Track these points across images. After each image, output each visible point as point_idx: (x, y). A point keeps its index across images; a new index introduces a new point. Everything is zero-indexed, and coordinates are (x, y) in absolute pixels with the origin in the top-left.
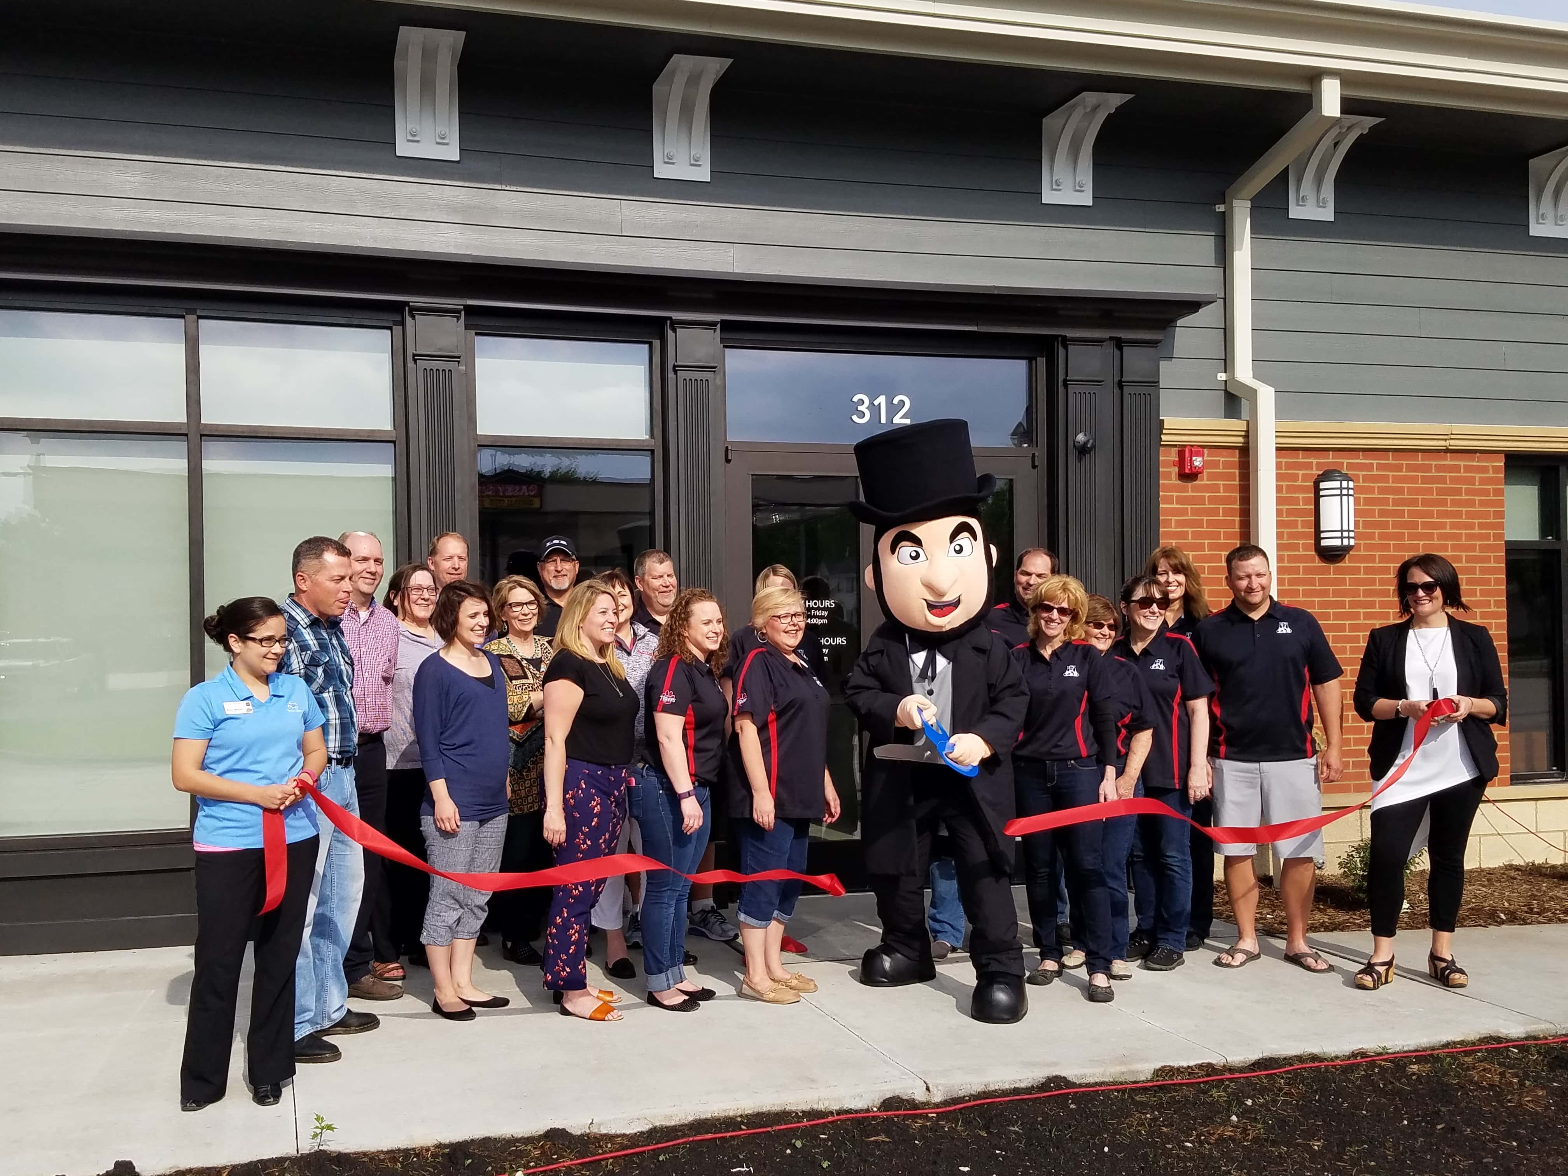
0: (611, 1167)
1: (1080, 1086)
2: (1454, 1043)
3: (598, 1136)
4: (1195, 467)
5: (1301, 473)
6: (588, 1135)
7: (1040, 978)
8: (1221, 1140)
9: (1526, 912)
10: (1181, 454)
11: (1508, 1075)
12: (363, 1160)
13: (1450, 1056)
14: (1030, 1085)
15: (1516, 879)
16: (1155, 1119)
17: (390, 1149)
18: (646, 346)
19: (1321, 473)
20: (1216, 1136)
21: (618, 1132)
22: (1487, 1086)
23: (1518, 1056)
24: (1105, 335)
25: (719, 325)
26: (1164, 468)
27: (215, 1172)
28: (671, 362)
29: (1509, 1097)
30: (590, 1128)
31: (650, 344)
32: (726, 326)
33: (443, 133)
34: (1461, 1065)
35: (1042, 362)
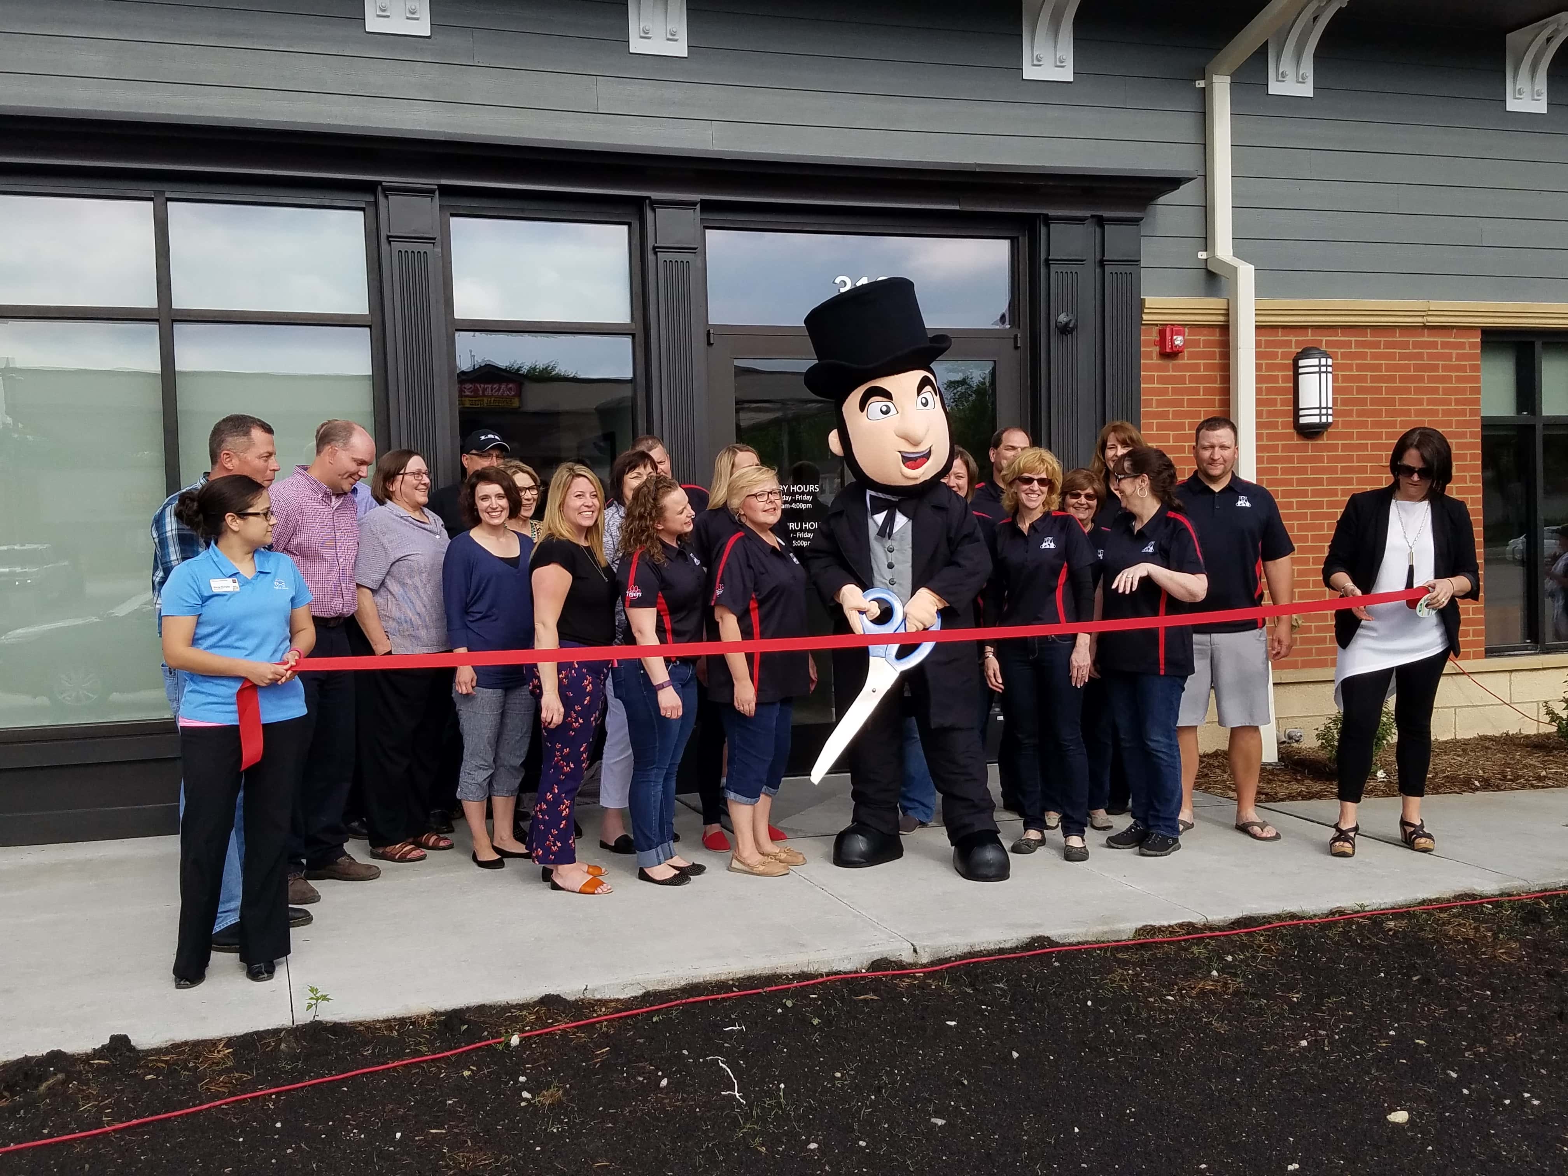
0: (606, 1029)
1: (1064, 945)
2: (1430, 900)
3: (592, 1002)
4: (1176, 346)
5: (1280, 350)
6: (582, 1000)
7: (1024, 847)
8: (1203, 993)
9: (1500, 780)
10: (1162, 333)
11: (1482, 929)
12: (359, 1029)
13: (1425, 913)
14: (1014, 945)
15: (1490, 748)
16: (1137, 975)
17: (386, 1018)
18: (625, 228)
19: (1300, 350)
20: (1197, 990)
21: (612, 997)
22: (1462, 940)
23: (1492, 912)
24: (1088, 214)
25: (699, 205)
26: (1145, 347)
27: (211, 1044)
28: (650, 243)
29: (1483, 950)
30: (584, 993)
31: (629, 224)
32: (707, 206)
33: (413, 8)
34: (1436, 921)
35: (1024, 241)
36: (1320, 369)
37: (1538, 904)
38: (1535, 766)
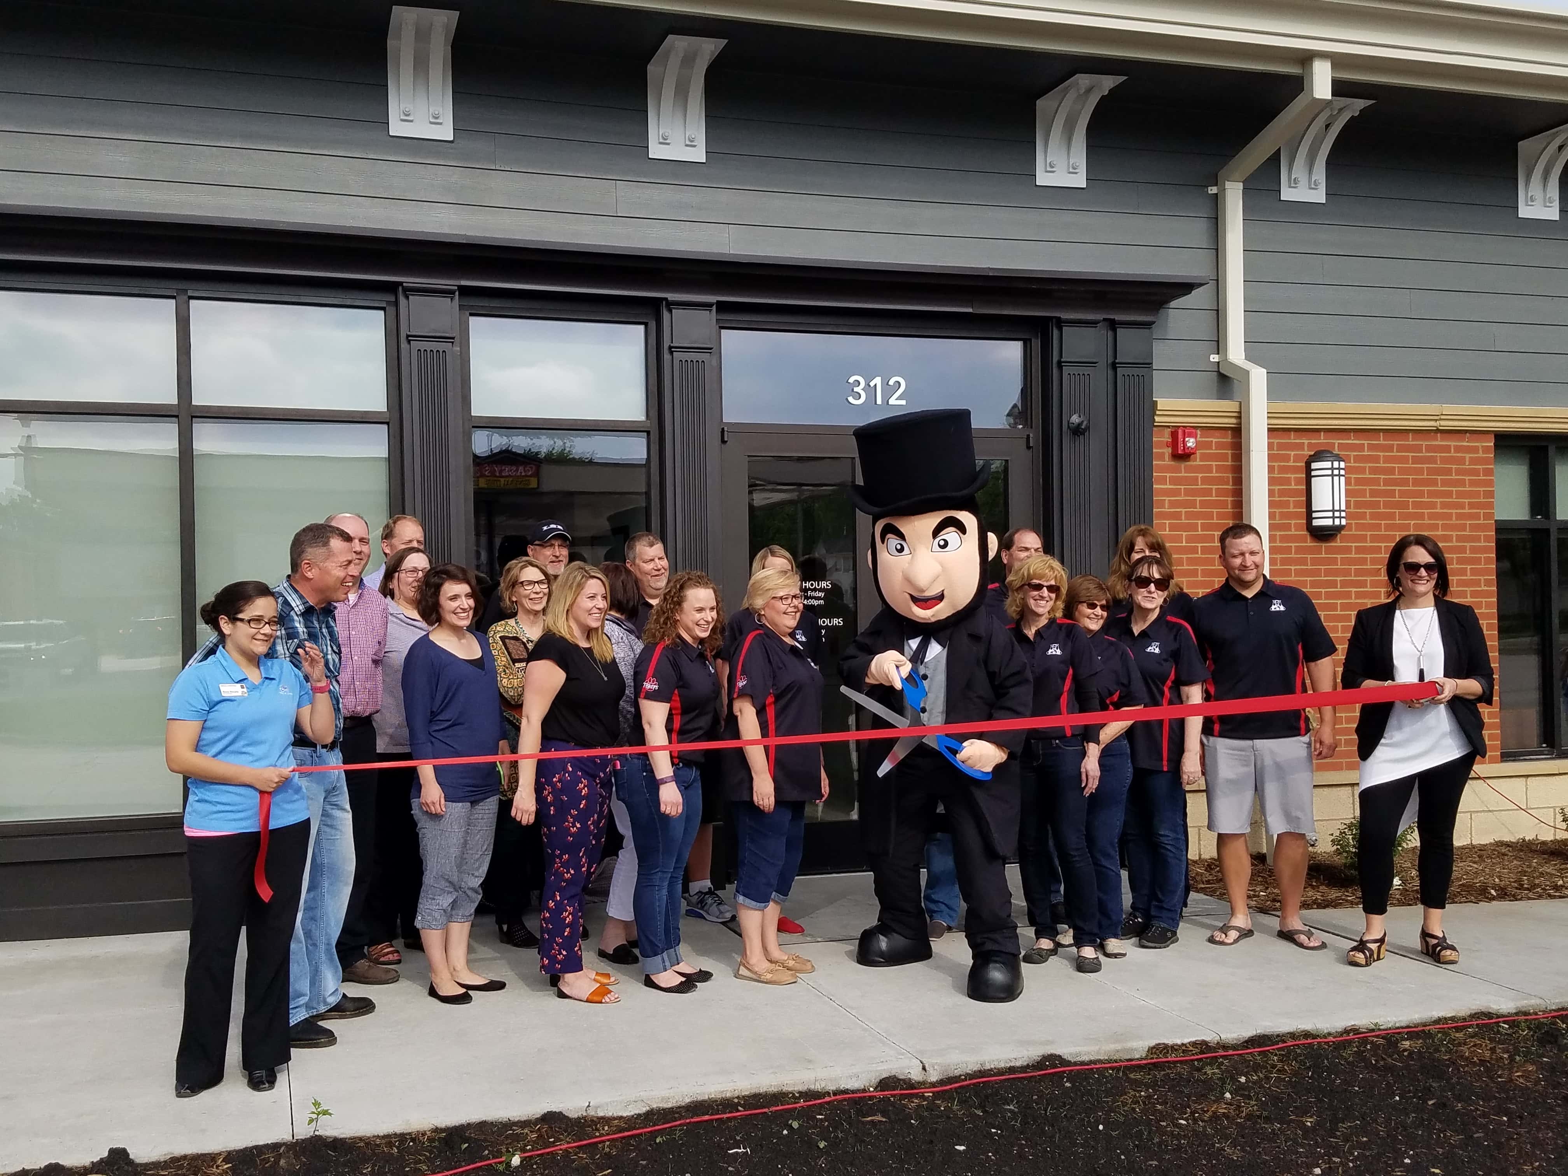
0: (608, 1150)
1: (1075, 1064)
2: (1445, 1018)
3: (595, 1119)
4: (1188, 448)
5: (1292, 453)
6: (584, 1118)
7: (1036, 957)
8: (1215, 1117)
9: (1517, 888)
10: (1174, 435)
11: (1498, 1051)
12: (359, 1145)
13: (1441, 1032)
14: (1025, 1064)
15: (1507, 855)
16: (1149, 1097)
17: (386, 1134)
18: (641, 328)
19: (1312, 453)
20: (1210, 1113)
21: (615, 1115)
22: (1478, 1061)
23: (1508, 1032)
24: (1099, 317)
25: (715, 306)
26: (1157, 449)
27: (210, 1159)
28: (666, 344)
29: (1499, 1073)
30: (586, 1110)
31: (646, 324)
32: (722, 307)
33: (437, 113)
34: (1452, 1041)
35: (1037, 344)
36: (1333, 472)
37: (1555, 1023)
38: (1552, 875)
